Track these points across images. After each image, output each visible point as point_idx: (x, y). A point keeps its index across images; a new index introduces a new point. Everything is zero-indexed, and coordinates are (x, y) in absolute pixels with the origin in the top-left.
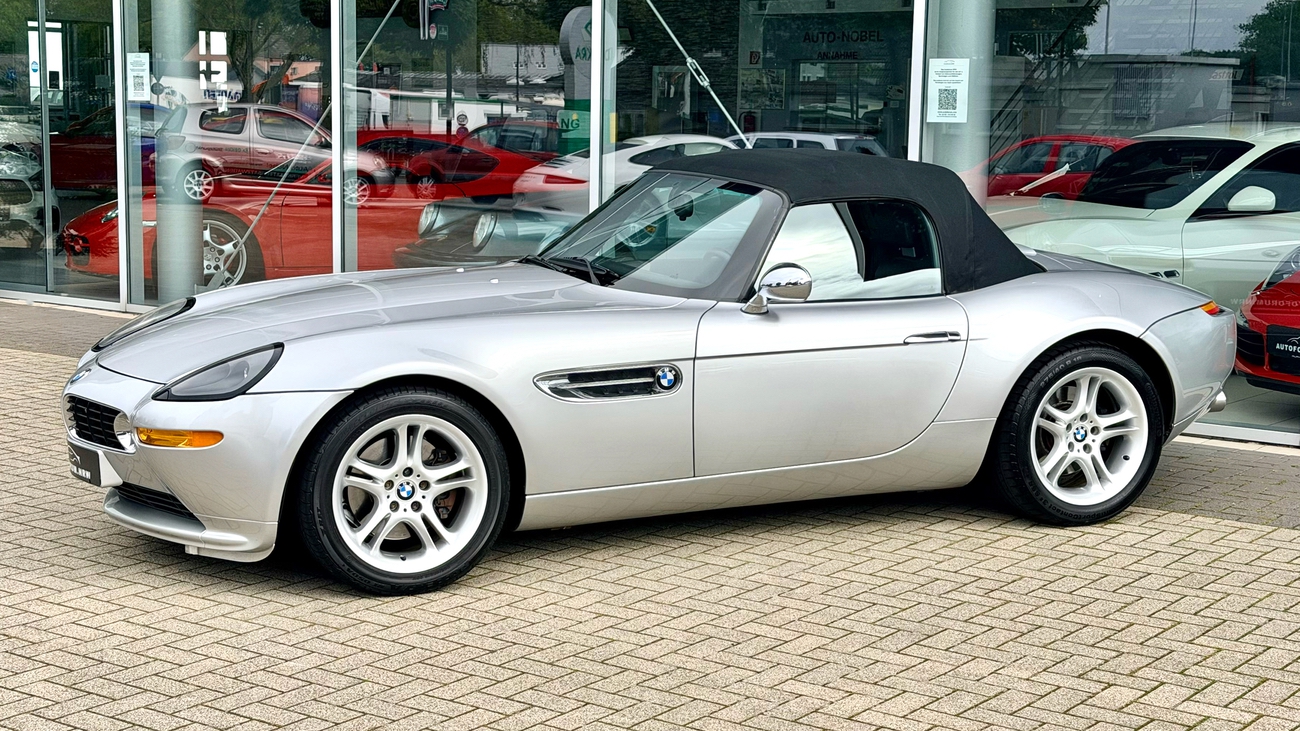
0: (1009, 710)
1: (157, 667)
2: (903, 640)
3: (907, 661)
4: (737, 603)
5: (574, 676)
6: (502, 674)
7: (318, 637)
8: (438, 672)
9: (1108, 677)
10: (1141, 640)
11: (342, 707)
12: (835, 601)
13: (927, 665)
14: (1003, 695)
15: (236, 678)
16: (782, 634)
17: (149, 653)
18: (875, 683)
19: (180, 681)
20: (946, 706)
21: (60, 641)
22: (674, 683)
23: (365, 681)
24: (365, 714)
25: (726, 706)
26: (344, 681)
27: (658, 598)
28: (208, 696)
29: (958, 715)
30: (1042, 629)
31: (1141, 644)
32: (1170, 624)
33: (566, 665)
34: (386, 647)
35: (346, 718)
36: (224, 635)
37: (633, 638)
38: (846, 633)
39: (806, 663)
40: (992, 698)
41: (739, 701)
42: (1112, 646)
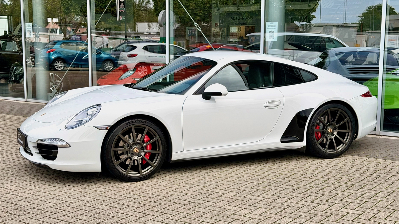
0: (291, 212)
1: (33, 206)
2: (259, 193)
3: (261, 199)
4: (210, 183)
5: (161, 205)
6: (139, 205)
7: (83, 196)
8: (119, 205)
9: (320, 202)
10: (329, 191)
11: (90, 216)
12: (239, 182)
13: (266, 200)
14: (289, 208)
15: (57, 209)
16: (223, 192)
18: (251, 205)
20: (272, 211)
22: (191, 207)
23: (97, 209)
24: (97, 218)
25: (206, 213)
26: (91, 209)
27: (187, 182)
28: (49, 214)
29: (275, 214)
30: (300, 189)
32: (338, 186)
33: (159, 202)
34: (104, 198)
35: (91, 220)
36: (54, 196)
37: (179, 194)
38: (243, 191)
39: (230, 200)
40: (285, 209)
41: (210, 212)
42: (321, 193)
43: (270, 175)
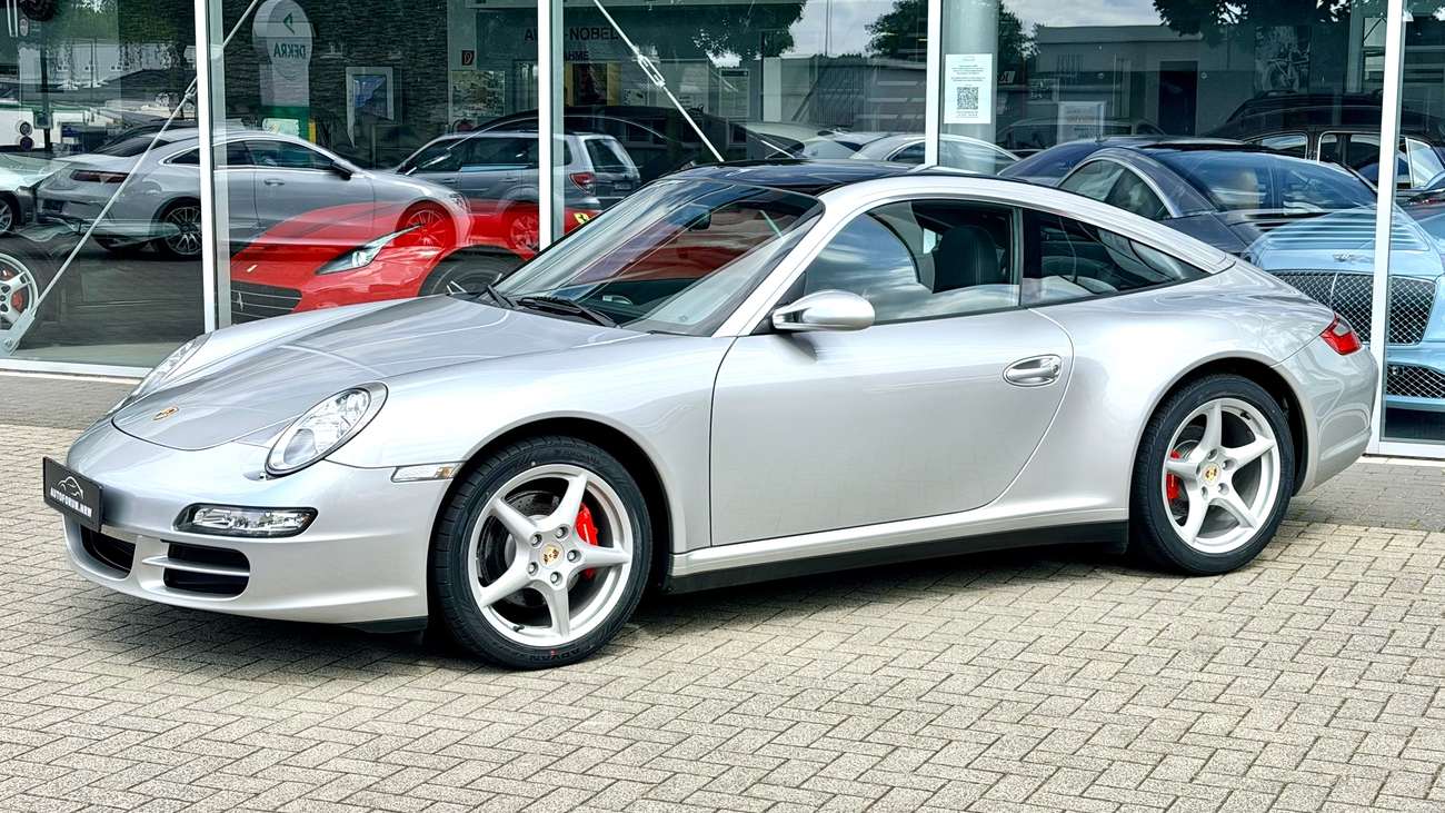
0: (1369, 717)
2: (1194, 660)
3: (1219, 679)
4: (987, 634)
5: (905, 715)
6: (828, 718)
8: (758, 721)
9: (1427, 681)
10: (1419, 645)
11: (698, 760)
12: (1085, 627)
13: (1245, 682)
14: (1348, 704)
15: (549, 741)
16: (1065, 661)
17: (421, 721)
18: (1214, 702)
19: (492, 747)
20: (1305, 718)
21: (304, 715)
22: (1016, 715)
23: (690, 734)
25: (1094, 735)
26: (670, 736)
27: (902, 633)
28: (541, 760)
29: (1327, 725)
30: (1315, 641)
31: (1423, 647)
32: (1429, 630)
33: (885, 705)
34: (673, 700)
37: (922, 675)
38: (1130, 657)
39: (1124, 687)
40: (1340, 708)
41: (1100, 729)
42: (1399, 650)
43: (1160, 600)
